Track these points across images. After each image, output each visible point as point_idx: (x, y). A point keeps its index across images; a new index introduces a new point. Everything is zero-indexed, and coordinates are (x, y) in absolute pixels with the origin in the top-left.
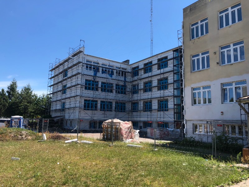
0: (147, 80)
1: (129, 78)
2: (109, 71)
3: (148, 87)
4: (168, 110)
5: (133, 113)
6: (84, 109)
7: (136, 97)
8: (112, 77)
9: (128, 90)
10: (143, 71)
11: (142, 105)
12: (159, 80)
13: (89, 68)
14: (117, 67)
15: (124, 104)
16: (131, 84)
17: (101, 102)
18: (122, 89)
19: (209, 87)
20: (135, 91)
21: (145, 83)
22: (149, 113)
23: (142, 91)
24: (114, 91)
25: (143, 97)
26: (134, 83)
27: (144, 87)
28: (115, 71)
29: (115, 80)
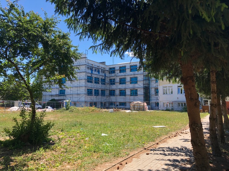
0: (122, 77)
1: (107, 74)
2: (98, 70)
3: (122, 81)
4: (137, 95)
7: (114, 87)
8: (99, 74)
10: (118, 71)
14: (101, 67)
16: (109, 78)
17: (95, 90)
21: (121, 79)
23: (118, 84)
24: (100, 83)
25: (118, 88)
26: (111, 78)
27: (119, 81)
28: (100, 70)
29: (101, 76)
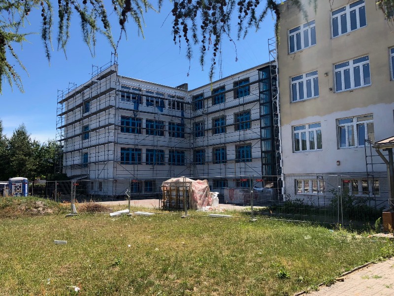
0: (217, 115)
1: (188, 113)
2: (157, 101)
3: (219, 126)
4: (251, 161)
5: (197, 166)
6: (122, 163)
7: (200, 142)
8: (162, 111)
9: (187, 130)
10: (210, 102)
11: (211, 154)
12: (236, 115)
13: (125, 98)
14: (169, 96)
15: (183, 152)
16: (192, 122)
17: (148, 150)
18: (178, 130)
19: (318, 125)
20: (199, 132)
21: (215, 120)
22: (222, 165)
23: (210, 133)
24: (167, 134)
25: (211, 142)
26: (197, 120)
27: (213, 126)
28: (166, 102)
29: (166, 116)
